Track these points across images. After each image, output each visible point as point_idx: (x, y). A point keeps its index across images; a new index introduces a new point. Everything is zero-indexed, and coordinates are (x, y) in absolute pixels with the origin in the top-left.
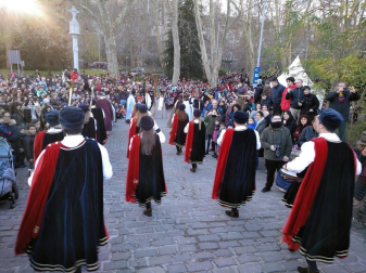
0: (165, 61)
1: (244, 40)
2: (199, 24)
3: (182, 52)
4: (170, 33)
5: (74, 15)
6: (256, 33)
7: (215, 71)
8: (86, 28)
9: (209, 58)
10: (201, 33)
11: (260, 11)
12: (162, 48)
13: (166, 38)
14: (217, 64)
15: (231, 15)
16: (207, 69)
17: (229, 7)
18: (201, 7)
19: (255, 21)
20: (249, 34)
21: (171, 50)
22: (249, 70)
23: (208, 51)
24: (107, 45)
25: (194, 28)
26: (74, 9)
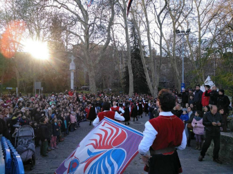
0: (124, 83)
1: (172, 69)
2: (144, 61)
3: (134, 77)
4: (127, 67)
5: (73, 60)
6: (179, 65)
7: (156, 88)
8: (78, 68)
9: (151, 81)
10: (146, 67)
11: (180, 52)
12: (122, 76)
13: (124, 70)
14: (157, 84)
15: (163, 56)
16: (150, 87)
17: (161, 51)
18: (145, 52)
19: (178, 58)
20: (175, 65)
21: (127, 77)
22: (177, 86)
23: (150, 76)
24: (90, 75)
25: (141, 63)
26: (72, 56)
